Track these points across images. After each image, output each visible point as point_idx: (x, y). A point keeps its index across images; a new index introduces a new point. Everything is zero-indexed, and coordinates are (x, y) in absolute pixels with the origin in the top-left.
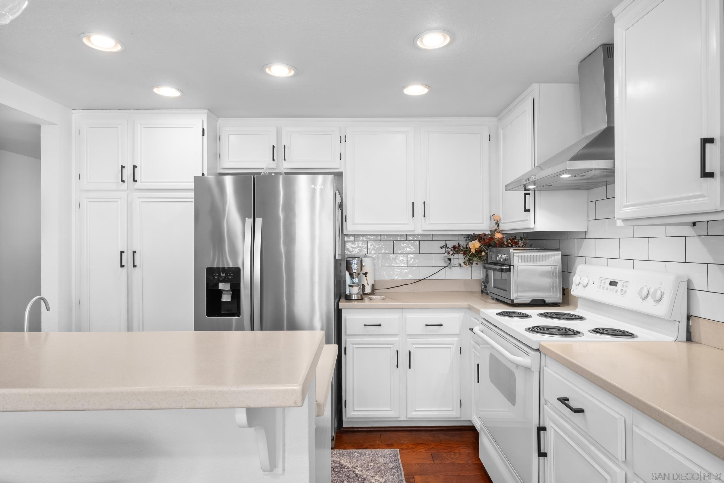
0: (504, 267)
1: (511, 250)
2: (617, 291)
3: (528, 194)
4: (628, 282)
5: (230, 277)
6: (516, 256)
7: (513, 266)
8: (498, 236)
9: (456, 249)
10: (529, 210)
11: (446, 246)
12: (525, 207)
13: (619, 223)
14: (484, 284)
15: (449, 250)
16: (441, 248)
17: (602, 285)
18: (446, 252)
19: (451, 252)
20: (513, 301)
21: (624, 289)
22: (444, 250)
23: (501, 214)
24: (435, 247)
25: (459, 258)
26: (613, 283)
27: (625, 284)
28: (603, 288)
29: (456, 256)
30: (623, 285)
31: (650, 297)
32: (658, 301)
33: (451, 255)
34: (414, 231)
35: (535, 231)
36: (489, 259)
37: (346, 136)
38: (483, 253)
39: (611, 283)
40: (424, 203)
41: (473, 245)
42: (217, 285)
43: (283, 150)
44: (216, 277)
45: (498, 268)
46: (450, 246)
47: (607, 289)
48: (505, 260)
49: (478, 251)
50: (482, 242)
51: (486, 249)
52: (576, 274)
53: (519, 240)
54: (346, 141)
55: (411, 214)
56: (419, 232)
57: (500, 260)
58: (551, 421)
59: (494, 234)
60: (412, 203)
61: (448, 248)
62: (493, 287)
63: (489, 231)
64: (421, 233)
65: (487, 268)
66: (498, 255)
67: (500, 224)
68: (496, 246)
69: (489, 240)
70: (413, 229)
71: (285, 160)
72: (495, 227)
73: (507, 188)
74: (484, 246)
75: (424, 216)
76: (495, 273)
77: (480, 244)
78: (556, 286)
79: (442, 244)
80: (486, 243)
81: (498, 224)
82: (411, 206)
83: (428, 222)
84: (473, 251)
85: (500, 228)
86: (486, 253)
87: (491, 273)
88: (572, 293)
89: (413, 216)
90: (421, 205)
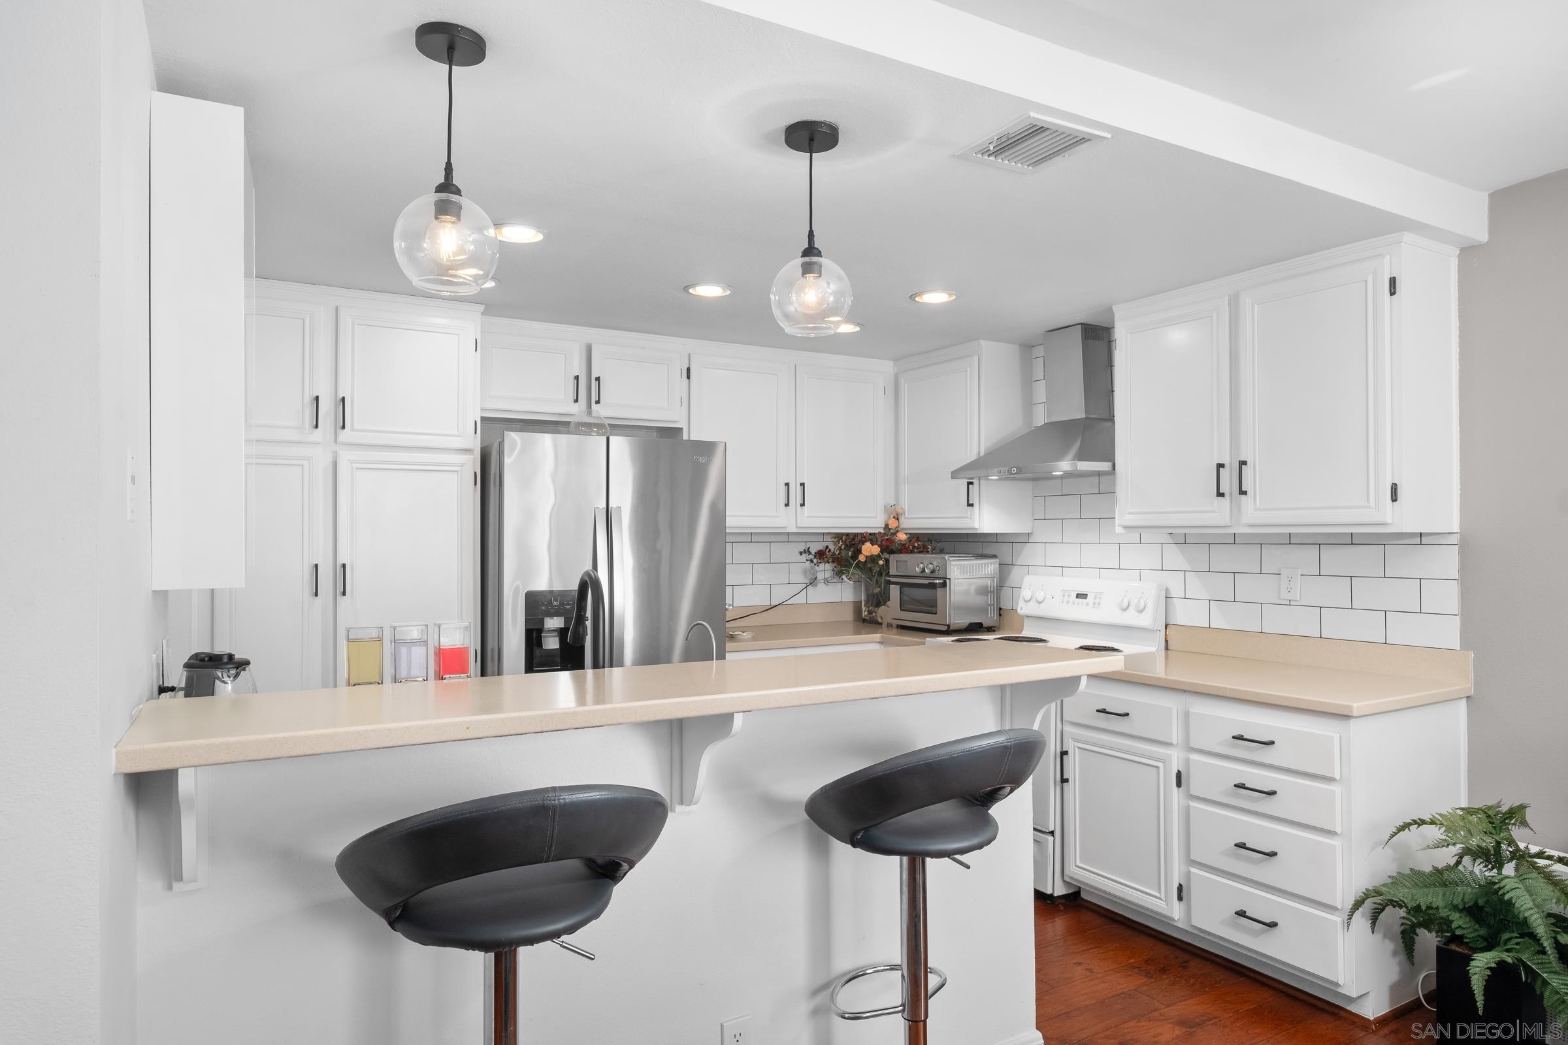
0: (937, 581)
1: (947, 557)
2: (1087, 604)
3: (972, 483)
4: (1101, 593)
5: (568, 607)
6: (954, 566)
7: (950, 579)
8: (902, 537)
9: (821, 555)
10: (972, 505)
11: (808, 551)
12: (968, 500)
13: (1119, 530)
14: (867, 609)
15: (811, 557)
16: (801, 553)
17: (1066, 599)
18: (807, 560)
19: (815, 561)
20: (949, 626)
21: (1097, 601)
22: (804, 557)
23: (905, 505)
24: (791, 552)
25: (825, 570)
26: (1081, 596)
27: (1098, 596)
28: (1068, 602)
29: (822, 566)
30: (1095, 598)
31: (1131, 608)
32: (1141, 611)
33: (815, 564)
34: (785, 528)
35: (978, 532)
36: (893, 571)
37: (688, 370)
38: (881, 562)
39: (1079, 596)
40: (802, 484)
41: (869, 549)
42: (542, 622)
43: (594, 384)
44: (543, 608)
45: (926, 582)
46: (813, 551)
47: (1074, 603)
48: (933, 571)
49: (873, 559)
50: (879, 546)
51: (887, 556)
52: (1023, 587)
53: (925, 542)
54: (688, 377)
55: (783, 501)
56: (792, 529)
57: (923, 571)
58: (1075, 740)
59: (895, 534)
60: (787, 484)
61: (810, 553)
62: (901, 610)
63: (884, 529)
64: (795, 530)
65: (889, 583)
66: (917, 564)
67: (902, 519)
68: (900, 552)
69: (887, 542)
70: (784, 525)
71: (598, 402)
72: (893, 524)
73: (955, 475)
74: (882, 551)
75: (803, 505)
76: (906, 590)
77: (876, 550)
78: (993, 605)
79: (802, 548)
80: (883, 548)
81: (898, 519)
82: (783, 488)
83: (806, 514)
84: (862, 558)
85: (902, 526)
86: (887, 561)
87: (894, 591)
88: (1019, 611)
89: (787, 505)
90: (799, 488)
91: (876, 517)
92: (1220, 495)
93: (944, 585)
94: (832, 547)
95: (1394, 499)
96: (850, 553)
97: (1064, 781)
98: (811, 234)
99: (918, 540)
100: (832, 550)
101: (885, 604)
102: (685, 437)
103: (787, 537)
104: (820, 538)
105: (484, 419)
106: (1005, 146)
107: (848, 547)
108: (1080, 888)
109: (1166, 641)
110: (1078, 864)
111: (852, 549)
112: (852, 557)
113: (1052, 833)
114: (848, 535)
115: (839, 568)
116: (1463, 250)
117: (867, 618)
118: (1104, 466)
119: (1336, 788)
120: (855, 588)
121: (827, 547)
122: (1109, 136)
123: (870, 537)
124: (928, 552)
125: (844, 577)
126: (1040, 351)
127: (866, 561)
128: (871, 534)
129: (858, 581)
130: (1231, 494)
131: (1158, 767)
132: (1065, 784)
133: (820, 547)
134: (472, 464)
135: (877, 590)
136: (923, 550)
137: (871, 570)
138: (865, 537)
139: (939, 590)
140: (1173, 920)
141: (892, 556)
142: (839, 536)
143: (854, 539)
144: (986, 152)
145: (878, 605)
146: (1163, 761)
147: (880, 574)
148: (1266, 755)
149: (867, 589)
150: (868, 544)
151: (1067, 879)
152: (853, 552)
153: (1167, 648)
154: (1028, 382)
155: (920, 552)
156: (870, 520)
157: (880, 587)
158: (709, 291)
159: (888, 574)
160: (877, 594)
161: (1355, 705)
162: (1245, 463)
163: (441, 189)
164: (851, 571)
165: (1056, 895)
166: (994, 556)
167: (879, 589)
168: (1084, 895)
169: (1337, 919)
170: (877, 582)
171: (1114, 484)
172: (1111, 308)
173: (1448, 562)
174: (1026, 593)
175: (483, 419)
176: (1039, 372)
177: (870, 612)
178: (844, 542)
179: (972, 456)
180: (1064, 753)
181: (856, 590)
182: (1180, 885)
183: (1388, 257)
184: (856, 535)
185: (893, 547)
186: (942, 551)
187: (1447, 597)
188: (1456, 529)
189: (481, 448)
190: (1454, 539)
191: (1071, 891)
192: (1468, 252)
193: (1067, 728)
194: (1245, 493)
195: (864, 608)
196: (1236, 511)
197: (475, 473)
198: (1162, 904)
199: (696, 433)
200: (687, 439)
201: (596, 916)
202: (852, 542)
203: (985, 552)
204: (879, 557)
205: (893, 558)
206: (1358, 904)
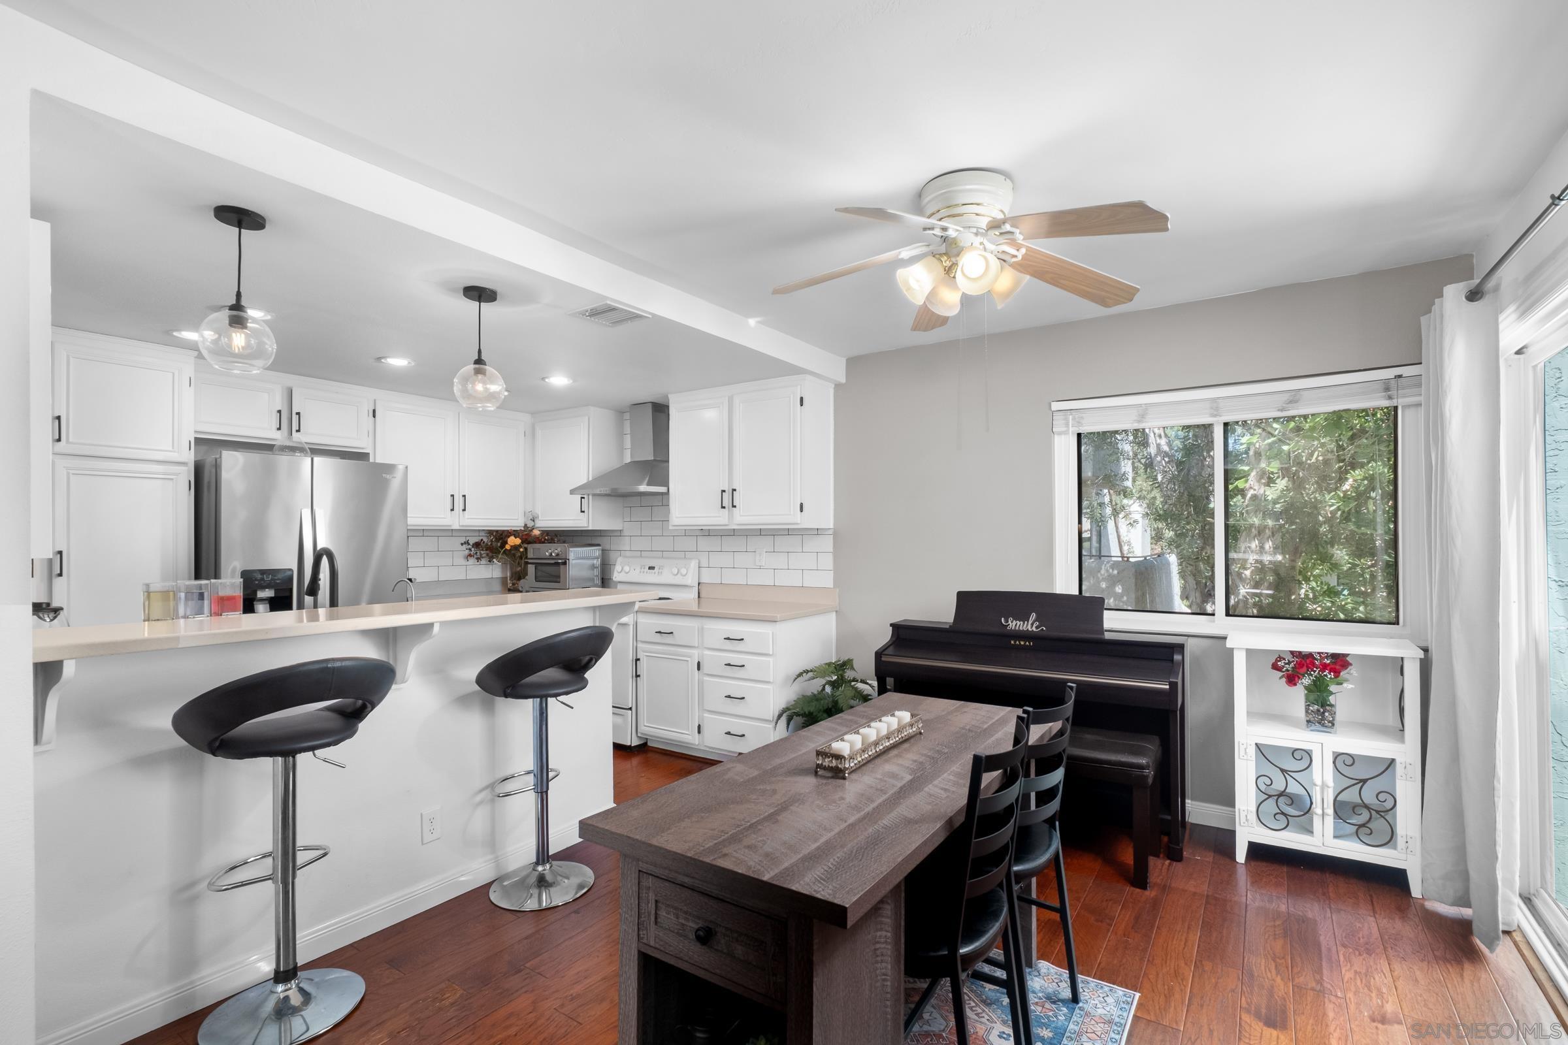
0: (560, 561)
1: (567, 546)
2: (654, 573)
3: (584, 498)
4: (664, 566)
5: (277, 583)
6: (572, 551)
7: (569, 560)
8: (536, 532)
9: (477, 545)
10: (584, 512)
11: (467, 543)
12: (581, 509)
14: (511, 581)
15: (470, 546)
16: (462, 544)
17: (641, 571)
18: (466, 549)
19: (472, 549)
21: (660, 571)
22: (465, 547)
23: (538, 511)
24: (454, 544)
25: (480, 556)
26: (651, 568)
27: (662, 567)
28: (644, 572)
29: (477, 553)
30: (659, 569)
31: (680, 574)
32: (688, 577)
33: (472, 551)
34: (450, 526)
35: (588, 529)
36: (530, 555)
37: (374, 411)
38: (521, 550)
39: (650, 568)
40: (464, 496)
41: (513, 541)
42: (255, 593)
43: (295, 418)
44: (257, 582)
45: (553, 562)
46: (471, 542)
47: (647, 572)
48: (558, 555)
49: (516, 548)
50: (520, 539)
51: (526, 546)
52: (617, 564)
53: (553, 536)
54: (374, 416)
55: (449, 507)
56: (456, 527)
57: (551, 554)
58: (644, 652)
59: (531, 530)
60: (452, 496)
61: (469, 544)
62: (536, 581)
63: (524, 527)
64: (458, 528)
65: (527, 563)
66: (550, 550)
67: (537, 521)
68: (535, 542)
69: (526, 536)
70: (450, 524)
71: (298, 431)
72: (530, 524)
73: (572, 492)
74: (522, 542)
75: (464, 510)
76: (539, 568)
77: (518, 541)
78: (597, 576)
79: (463, 540)
80: (523, 540)
81: (534, 521)
82: (449, 499)
83: (467, 517)
84: (508, 547)
85: (537, 525)
86: (526, 549)
87: (531, 569)
88: (614, 579)
89: (452, 510)
90: (462, 499)
91: (517, 519)
92: (723, 507)
93: (565, 563)
94: (485, 540)
95: (801, 510)
96: (499, 544)
97: (637, 676)
98: (480, 351)
99: (547, 535)
100: (486, 542)
101: (524, 578)
102: (371, 460)
103: (450, 532)
104: (477, 534)
105: (198, 441)
106: (595, 313)
107: (497, 540)
108: (647, 739)
109: (699, 593)
110: (646, 724)
111: (500, 541)
112: (500, 547)
113: (630, 709)
114: (497, 531)
115: (490, 554)
116: (836, 385)
117: (512, 588)
118: (663, 489)
119: (770, 659)
120: (503, 568)
121: (482, 540)
122: (650, 316)
123: (515, 533)
124: (554, 543)
125: (494, 560)
126: (627, 416)
127: (510, 550)
128: (514, 531)
129: (504, 564)
130: (729, 508)
131: (687, 661)
132: (638, 678)
133: (477, 540)
134: (187, 474)
135: (519, 569)
136: (551, 541)
137: (514, 555)
138: (510, 533)
139: (562, 567)
140: (695, 745)
141: (530, 545)
142: (490, 532)
143: (502, 535)
144: (583, 314)
145: (519, 579)
146: (690, 657)
147: (521, 558)
148: (740, 646)
149: (511, 569)
150: (512, 538)
151: (639, 735)
152: (502, 543)
153: (699, 597)
154: (621, 435)
155: (549, 543)
156: (515, 522)
157: (521, 566)
158: (398, 362)
159: (526, 558)
160: (519, 572)
161: (778, 616)
162: (735, 490)
163: (232, 308)
164: (500, 556)
165: (633, 745)
166: (599, 545)
167: (520, 568)
168: (650, 744)
169: (771, 726)
170: (519, 564)
171: (668, 499)
172: (667, 396)
173: (827, 543)
174: (618, 568)
175: (196, 439)
176: (627, 429)
177: (513, 584)
178: (495, 537)
179: (584, 481)
180: (637, 660)
181: (504, 570)
182: (699, 725)
183: (799, 386)
184: (503, 531)
185: (530, 539)
186: (564, 542)
187: (827, 561)
188: (832, 527)
189: (195, 461)
190: (831, 532)
191: (642, 742)
192: (838, 386)
193: (640, 645)
194: (735, 507)
195: (509, 581)
196: (731, 516)
197: (190, 481)
198: (690, 737)
199: (379, 457)
200: (373, 461)
201: (350, 736)
202: (501, 536)
203: (593, 542)
204: (520, 546)
205: (530, 547)
206: (780, 716)
